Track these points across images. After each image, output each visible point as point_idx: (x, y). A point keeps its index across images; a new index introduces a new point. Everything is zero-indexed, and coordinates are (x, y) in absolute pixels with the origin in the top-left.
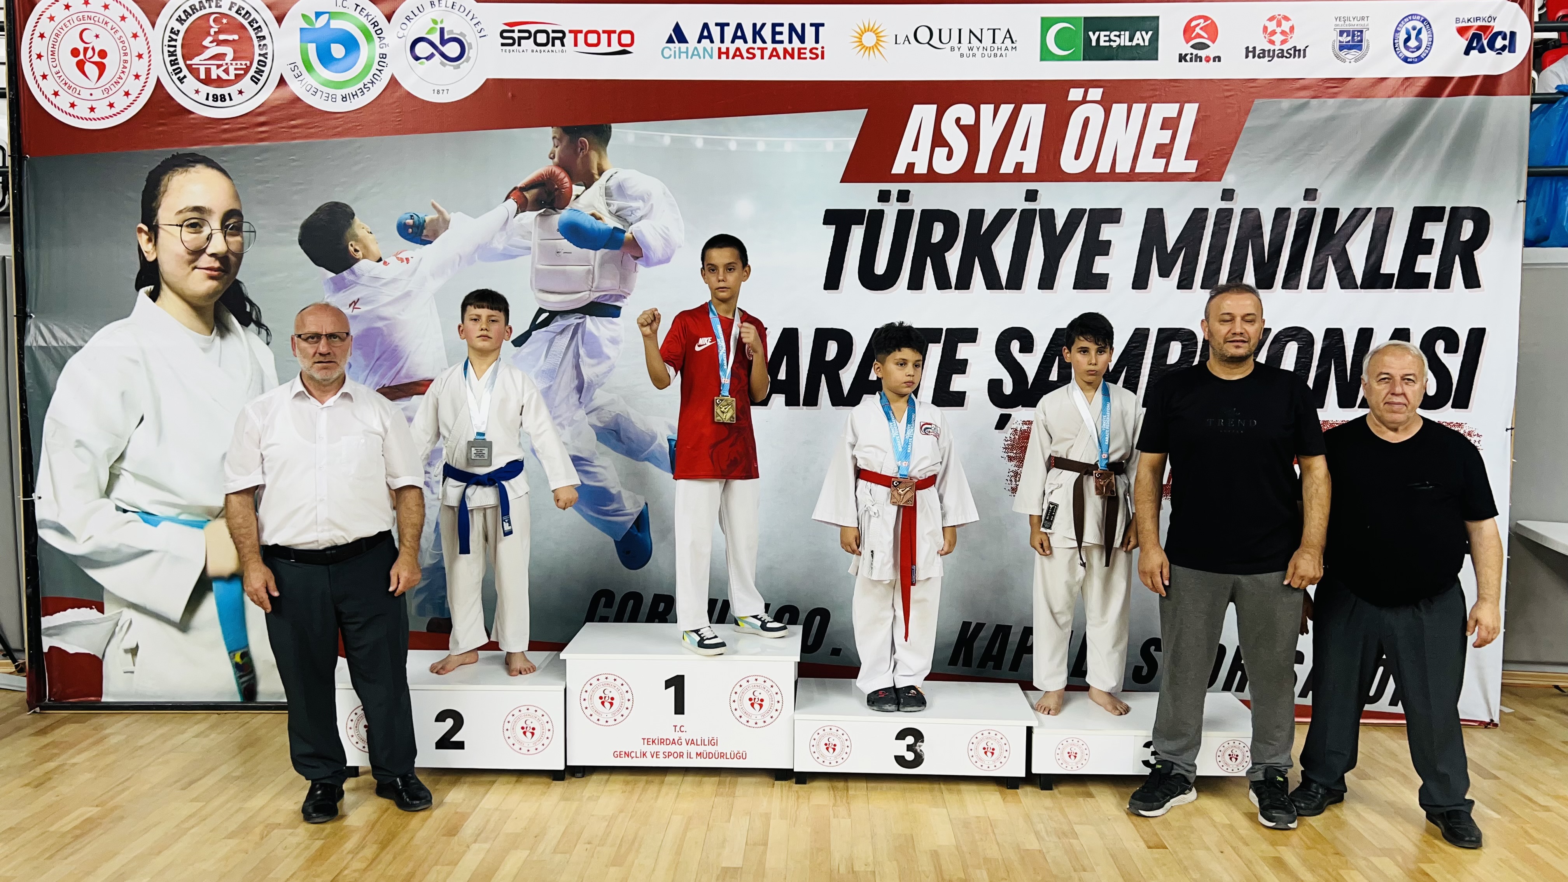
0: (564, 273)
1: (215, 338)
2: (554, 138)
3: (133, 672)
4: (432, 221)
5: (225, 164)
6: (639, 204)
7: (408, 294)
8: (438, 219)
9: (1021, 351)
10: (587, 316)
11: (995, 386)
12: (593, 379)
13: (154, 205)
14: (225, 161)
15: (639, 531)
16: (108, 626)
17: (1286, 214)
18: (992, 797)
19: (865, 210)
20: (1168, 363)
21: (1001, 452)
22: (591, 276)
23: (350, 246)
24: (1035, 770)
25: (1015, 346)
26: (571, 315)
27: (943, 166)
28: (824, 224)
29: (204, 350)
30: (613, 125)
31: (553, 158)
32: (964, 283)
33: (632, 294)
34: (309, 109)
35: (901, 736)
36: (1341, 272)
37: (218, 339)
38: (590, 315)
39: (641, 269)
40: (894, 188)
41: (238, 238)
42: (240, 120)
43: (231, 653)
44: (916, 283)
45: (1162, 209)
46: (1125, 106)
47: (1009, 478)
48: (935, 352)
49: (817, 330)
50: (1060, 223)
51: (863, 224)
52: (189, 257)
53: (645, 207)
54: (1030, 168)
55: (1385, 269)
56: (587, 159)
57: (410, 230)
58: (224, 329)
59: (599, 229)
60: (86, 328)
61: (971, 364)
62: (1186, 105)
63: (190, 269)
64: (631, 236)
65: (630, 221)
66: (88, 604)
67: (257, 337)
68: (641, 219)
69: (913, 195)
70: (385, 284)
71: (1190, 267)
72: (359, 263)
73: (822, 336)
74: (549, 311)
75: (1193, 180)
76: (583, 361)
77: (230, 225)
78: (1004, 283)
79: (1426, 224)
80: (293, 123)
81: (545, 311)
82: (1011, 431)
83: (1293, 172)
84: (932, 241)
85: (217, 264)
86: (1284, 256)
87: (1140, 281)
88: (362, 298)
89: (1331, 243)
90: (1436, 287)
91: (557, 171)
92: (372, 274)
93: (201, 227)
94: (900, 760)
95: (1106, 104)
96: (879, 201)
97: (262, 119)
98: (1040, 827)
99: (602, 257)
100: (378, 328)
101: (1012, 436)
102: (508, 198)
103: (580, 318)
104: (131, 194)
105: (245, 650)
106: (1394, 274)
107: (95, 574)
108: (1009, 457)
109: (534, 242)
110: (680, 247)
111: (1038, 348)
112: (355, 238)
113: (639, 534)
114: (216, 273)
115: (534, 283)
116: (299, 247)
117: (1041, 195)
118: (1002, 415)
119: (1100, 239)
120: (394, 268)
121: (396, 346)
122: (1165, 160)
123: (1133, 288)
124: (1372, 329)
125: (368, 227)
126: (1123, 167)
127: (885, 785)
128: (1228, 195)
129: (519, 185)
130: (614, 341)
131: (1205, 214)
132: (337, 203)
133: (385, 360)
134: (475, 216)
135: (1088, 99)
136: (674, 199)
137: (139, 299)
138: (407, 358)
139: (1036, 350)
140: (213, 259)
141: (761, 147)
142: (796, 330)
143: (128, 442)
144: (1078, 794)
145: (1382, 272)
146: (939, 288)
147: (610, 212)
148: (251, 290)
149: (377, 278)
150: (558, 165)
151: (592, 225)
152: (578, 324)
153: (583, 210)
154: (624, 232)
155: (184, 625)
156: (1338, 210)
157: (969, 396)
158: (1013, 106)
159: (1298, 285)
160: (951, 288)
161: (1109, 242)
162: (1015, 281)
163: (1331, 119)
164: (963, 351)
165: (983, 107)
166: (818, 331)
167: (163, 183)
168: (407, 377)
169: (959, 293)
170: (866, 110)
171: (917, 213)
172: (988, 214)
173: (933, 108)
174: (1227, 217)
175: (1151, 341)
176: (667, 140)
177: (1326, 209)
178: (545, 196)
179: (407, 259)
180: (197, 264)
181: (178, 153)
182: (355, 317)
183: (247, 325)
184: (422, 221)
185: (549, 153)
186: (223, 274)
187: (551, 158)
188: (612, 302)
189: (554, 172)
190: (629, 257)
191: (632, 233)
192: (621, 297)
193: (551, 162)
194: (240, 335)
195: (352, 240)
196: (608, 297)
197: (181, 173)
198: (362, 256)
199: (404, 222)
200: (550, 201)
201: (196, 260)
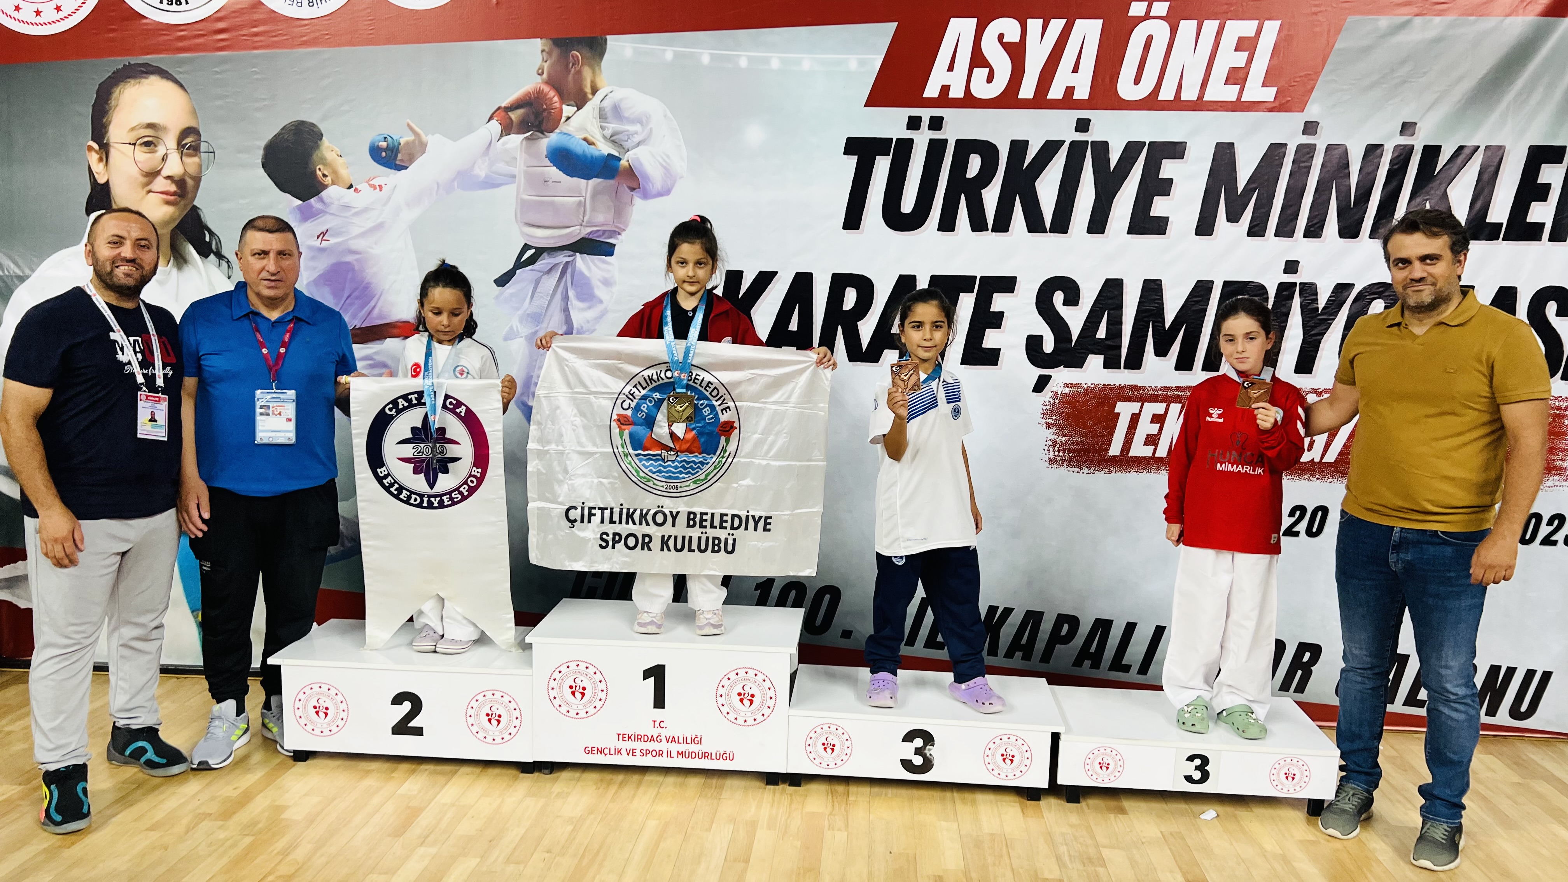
0: (552, 203)
1: (171, 268)
2: (543, 51)
4: (407, 143)
5: (181, 76)
6: (637, 128)
7: (379, 227)
8: (414, 141)
9: (1064, 304)
10: (578, 254)
11: (1033, 344)
12: (583, 325)
13: (105, 120)
14: (181, 73)
17: (1379, 151)
18: (1012, 807)
19: (891, 139)
21: (1039, 419)
22: (582, 208)
23: (318, 171)
24: (1061, 781)
25: (1058, 298)
26: (559, 253)
27: (982, 90)
28: (845, 154)
30: (608, 37)
31: (541, 74)
32: (1002, 224)
33: (628, 230)
34: (273, 15)
35: (909, 737)
37: (175, 270)
38: (581, 253)
39: (637, 202)
40: (926, 114)
41: (196, 159)
42: (197, 26)
43: (192, 612)
44: (947, 224)
45: (1233, 144)
46: (1194, 23)
47: (1046, 448)
48: (966, 303)
50: (1114, 158)
51: (889, 155)
52: (145, 180)
53: (643, 131)
54: (1082, 93)
55: (1491, 218)
56: (579, 76)
57: (384, 154)
58: (181, 260)
59: (592, 157)
60: (35, 257)
61: (1007, 317)
62: (1266, 22)
64: (627, 164)
65: (627, 147)
67: (217, 269)
68: (638, 145)
69: (947, 122)
70: (356, 214)
71: (1263, 210)
72: (328, 189)
73: (840, 282)
74: (536, 248)
75: (1271, 110)
76: (572, 304)
77: (186, 144)
78: (1048, 225)
79: (1543, 165)
80: (255, 30)
81: (530, 247)
82: (1050, 394)
83: (1389, 103)
84: (968, 176)
86: (1374, 201)
87: (1205, 227)
88: (331, 228)
89: (1431, 186)
90: (1550, 240)
91: (546, 89)
92: (342, 202)
93: (156, 146)
94: (907, 764)
95: (1173, 20)
96: (908, 129)
97: (221, 25)
98: (1063, 849)
99: (595, 188)
100: (348, 263)
101: (1051, 400)
102: (491, 118)
103: (569, 256)
104: (81, 109)
106: (1502, 224)
108: (1046, 423)
109: (519, 168)
110: (682, 177)
111: (1085, 300)
112: (323, 161)
114: (172, 198)
115: (519, 215)
116: (262, 170)
117: (1094, 124)
118: (1041, 377)
119: (1160, 177)
120: (365, 196)
121: (368, 283)
122: (1238, 87)
123: (1196, 234)
125: (337, 149)
126: (1190, 94)
127: (891, 791)
128: (1310, 128)
129: (503, 105)
130: (607, 283)
131: (1283, 150)
132: (302, 123)
133: (357, 298)
134: (455, 138)
135: (1151, 14)
136: (675, 123)
138: (379, 299)
139: (1083, 303)
140: (169, 182)
141: (775, 64)
142: (811, 274)
144: (1110, 810)
145: (1487, 221)
146: (974, 230)
147: (604, 137)
148: (209, 217)
149: (347, 207)
150: (547, 83)
151: (584, 151)
152: (567, 263)
153: (573, 134)
154: (620, 159)
156: (1440, 147)
157: (1004, 353)
158: (1065, 20)
160: (987, 230)
161: (1171, 180)
163: (1438, 40)
164: (999, 302)
165: (1030, 22)
166: (835, 276)
167: (114, 96)
168: (380, 316)
169: (996, 236)
170: (896, 23)
171: (951, 144)
172: (1032, 146)
173: (972, 22)
174: (1308, 153)
175: (1215, 295)
176: (669, 55)
177: (1425, 147)
178: (532, 117)
179: (379, 186)
180: (151, 187)
181: (129, 63)
182: (322, 250)
183: (206, 257)
184: (396, 144)
185: (537, 68)
186: (179, 199)
187: (539, 74)
188: (605, 238)
189: (543, 90)
190: (624, 188)
191: (628, 161)
192: (615, 233)
193: (539, 79)
194: (198, 267)
195: (320, 164)
196: (601, 233)
197: (134, 86)
198: (331, 182)
199: (376, 144)
200: (537, 123)
201: (148, 183)
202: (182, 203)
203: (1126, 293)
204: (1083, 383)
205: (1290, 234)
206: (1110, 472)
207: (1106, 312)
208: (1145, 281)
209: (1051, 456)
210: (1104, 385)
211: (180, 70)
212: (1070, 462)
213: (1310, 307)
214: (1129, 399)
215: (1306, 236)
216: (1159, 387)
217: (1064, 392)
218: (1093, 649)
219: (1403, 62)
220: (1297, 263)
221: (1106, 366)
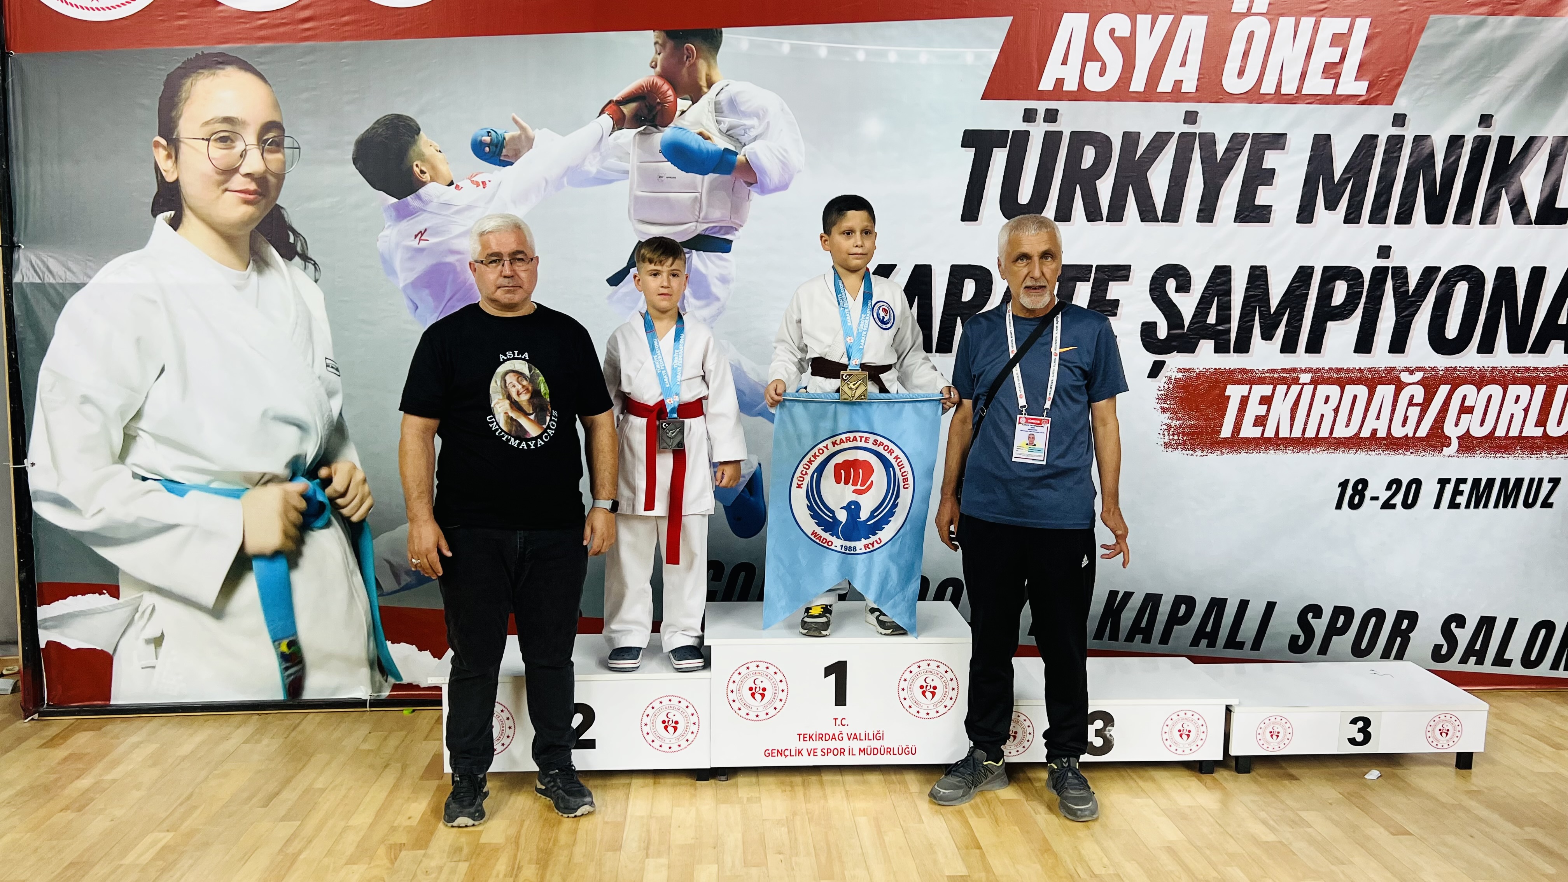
0: (667, 200)
1: (251, 272)
2: (656, 43)
3: (154, 667)
4: (513, 138)
5: (262, 67)
6: (753, 121)
8: (520, 136)
9: (1176, 291)
10: (694, 251)
11: (1148, 330)
13: (174, 114)
14: (261, 64)
15: (751, 495)
16: (122, 614)
17: (1461, 141)
18: (1191, 783)
19: (1008, 132)
20: (1333, 304)
21: (1154, 404)
22: (698, 205)
23: (415, 168)
24: (1232, 753)
25: (1171, 285)
27: (1095, 83)
28: (962, 146)
29: (238, 288)
30: (723, 29)
31: (654, 67)
32: (1116, 214)
33: (745, 226)
36: (1515, 206)
37: (254, 276)
38: (697, 250)
39: (755, 196)
40: (1041, 106)
41: (279, 156)
42: (279, 14)
43: (276, 641)
44: (1063, 214)
45: (1329, 136)
46: (1292, 20)
47: (1161, 432)
48: (1084, 289)
49: (953, 267)
50: (1221, 148)
51: (1006, 147)
52: (220, 178)
53: (760, 125)
54: (1189, 86)
55: (1560, 204)
56: (694, 68)
57: (487, 149)
58: (262, 264)
59: (708, 151)
60: (89, 261)
61: (1123, 304)
62: (1358, 20)
63: (220, 191)
65: (743, 142)
66: (97, 589)
67: (302, 272)
68: (755, 139)
69: (1063, 114)
70: (458, 212)
71: (1358, 199)
72: (426, 186)
73: (958, 274)
75: (1363, 103)
77: (268, 139)
78: (1160, 215)
80: (344, 19)
82: (1165, 380)
83: (1468, 96)
84: (1082, 167)
85: (253, 186)
86: (1456, 188)
87: (1305, 215)
88: (429, 228)
89: (1505, 175)
91: (660, 82)
92: (442, 200)
93: (233, 141)
95: (1273, 17)
96: (1024, 121)
97: (306, 13)
99: (711, 183)
100: (449, 264)
101: (1165, 385)
102: (602, 112)
103: (686, 253)
104: (146, 102)
105: (291, 639)
107: (107, 553)
108: (1162, 408)
109: (632, 164)
110: (800, 171)
111: (1196, 287)
112: (422, 157)
113: (752, 498)
114: (252, 197)
115: (632, 211)
116: (354, 167)
117: (1202, 116)
118: (1155, 363)
119: (1263, 167)
120: (468, 193)
121: (471, 285)
122: (1333, 81)
123: (1298, 222)
124: (1545, 268)
125: (436, 144)
126: (1289, 88)
128: (1399, 120)
129: (615, 99)
130: (724, 280)
131: (1375, 140)
132: (399, 117)
133: (460, 300)
134: (564, 132)
135: (1253, 11)
136: (793, 116)
137: (156, 227)
139: (1194, 290)
140: (249, 180)
141: (892, 57)
142: (930, 266)
143: (146, 397)
145: (1557, 206)
146: (1089, 220)
147: (720, 131)
148: (295, 216)
149: (448, 205)
150: (661, 75)
151: (699, 145)
153: (689, 128)
154: (736, 154)
155: (218, 611)
156: (1512, 139)
158: (1172, 17)
159: (1470, 220)
160: (1102, 220)
161: (1273, 171)
162: (1172, 213)
163: (1509, 38)
164: (1115, 290)
165: (1140, 18)
167: (185, 88)
169: (1110, 225)
170: (1011, 18)
171: (1066, 136)
172: (1143, 137)
173: (1085, 17)
174: (1397, 145)
175: (1316, 280)
176: (786, 48)
177: (1501, 137)
178: (646, 111)
179: (483, 182)
180: (226, 186)
181: (202, 52)
182: (421, 250)
183: (291, 259)
184: (501, 139)
185: (650, 61)
186: (260, 198)
187: (652, 67)
188: (724, 234)
189: (656, 84)
190: (741, 184)
191: (745, 155)
192: (731, 229)
193: (652, 72)
194: (282, 271)
195: (418, 160)
196: (718, 228)
197: (207, 77)
198: (429, 178)
199: (479, 139)
200: (651, 117)
201: (226, 181)
202: (264, 202)
203: (1234, 279)
204: (1195, 367)
205: (1383, 221)
206: (1222, 454)
207: (1216, 298)
208: (1252, 267)
209: (1167, 440)
210: (1215, 369)
211: (260, 60)
212: (1184, 445)
213: (1402, 290)
214: (1239, 382)
215: (1397, 222)
216: (1266, 369)
217: (1178, 377)
218: (1208, 629)
219: (1480, 58)
220: (1390, 247)
221: (1217, 351)
